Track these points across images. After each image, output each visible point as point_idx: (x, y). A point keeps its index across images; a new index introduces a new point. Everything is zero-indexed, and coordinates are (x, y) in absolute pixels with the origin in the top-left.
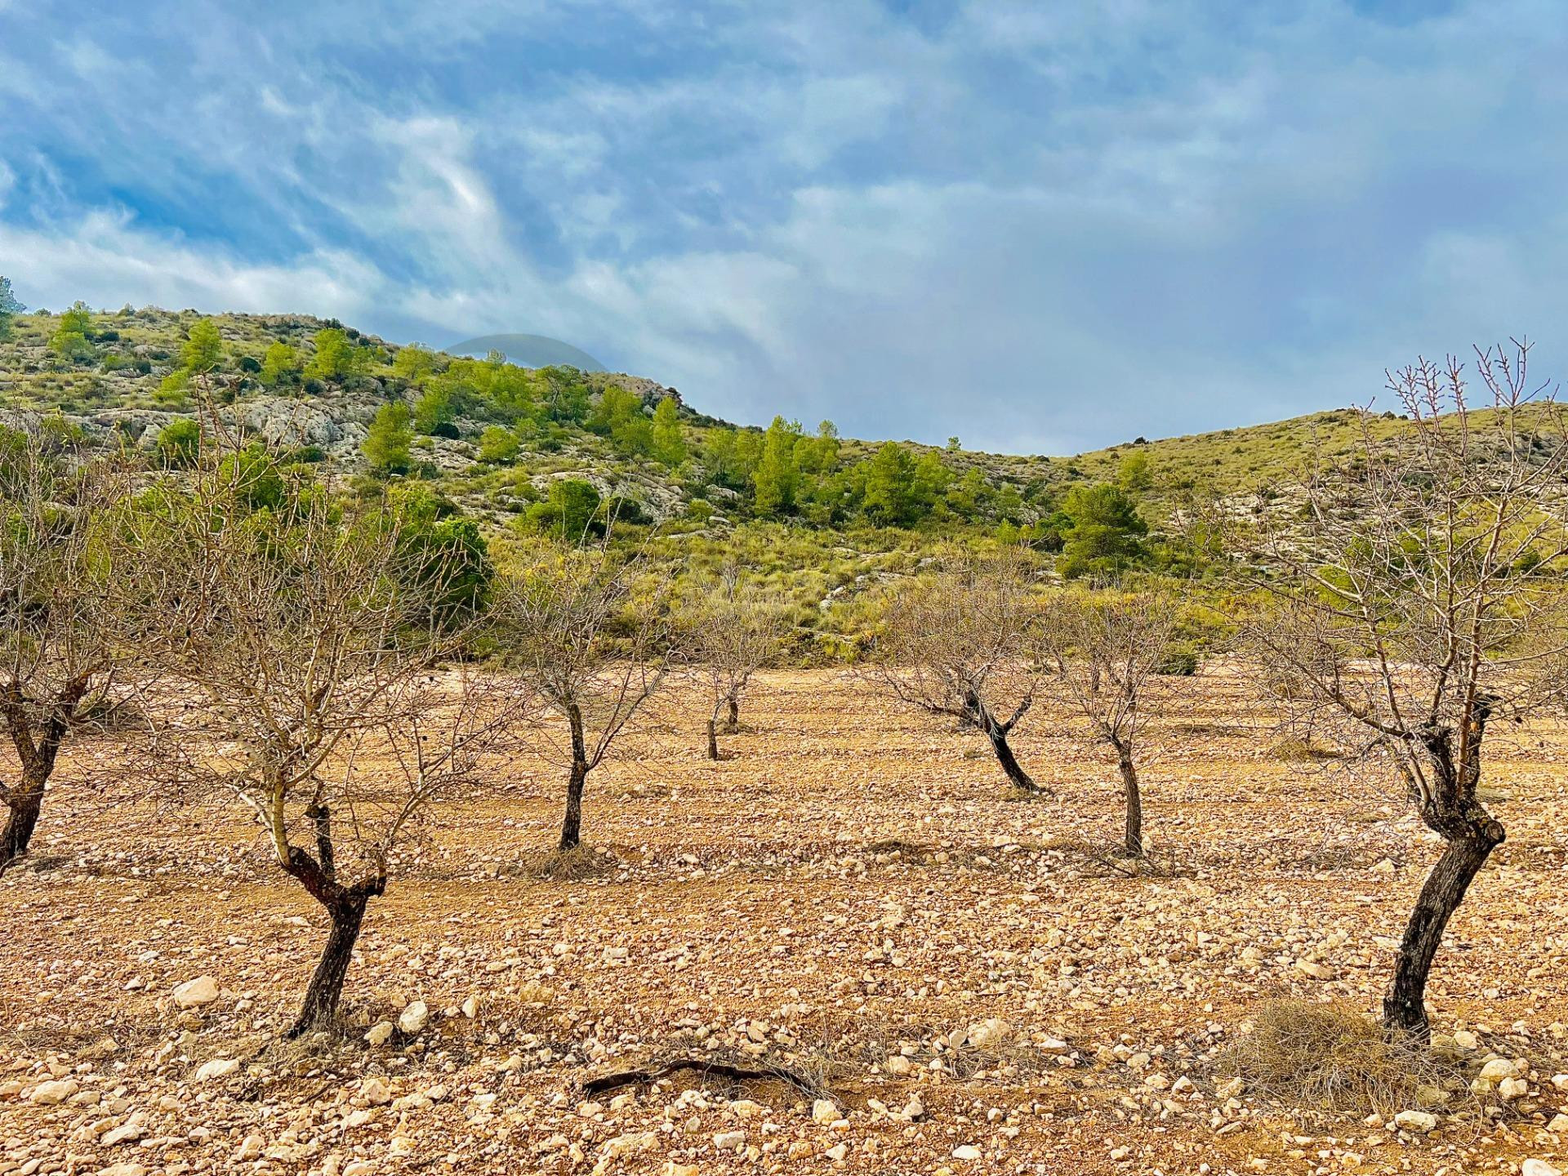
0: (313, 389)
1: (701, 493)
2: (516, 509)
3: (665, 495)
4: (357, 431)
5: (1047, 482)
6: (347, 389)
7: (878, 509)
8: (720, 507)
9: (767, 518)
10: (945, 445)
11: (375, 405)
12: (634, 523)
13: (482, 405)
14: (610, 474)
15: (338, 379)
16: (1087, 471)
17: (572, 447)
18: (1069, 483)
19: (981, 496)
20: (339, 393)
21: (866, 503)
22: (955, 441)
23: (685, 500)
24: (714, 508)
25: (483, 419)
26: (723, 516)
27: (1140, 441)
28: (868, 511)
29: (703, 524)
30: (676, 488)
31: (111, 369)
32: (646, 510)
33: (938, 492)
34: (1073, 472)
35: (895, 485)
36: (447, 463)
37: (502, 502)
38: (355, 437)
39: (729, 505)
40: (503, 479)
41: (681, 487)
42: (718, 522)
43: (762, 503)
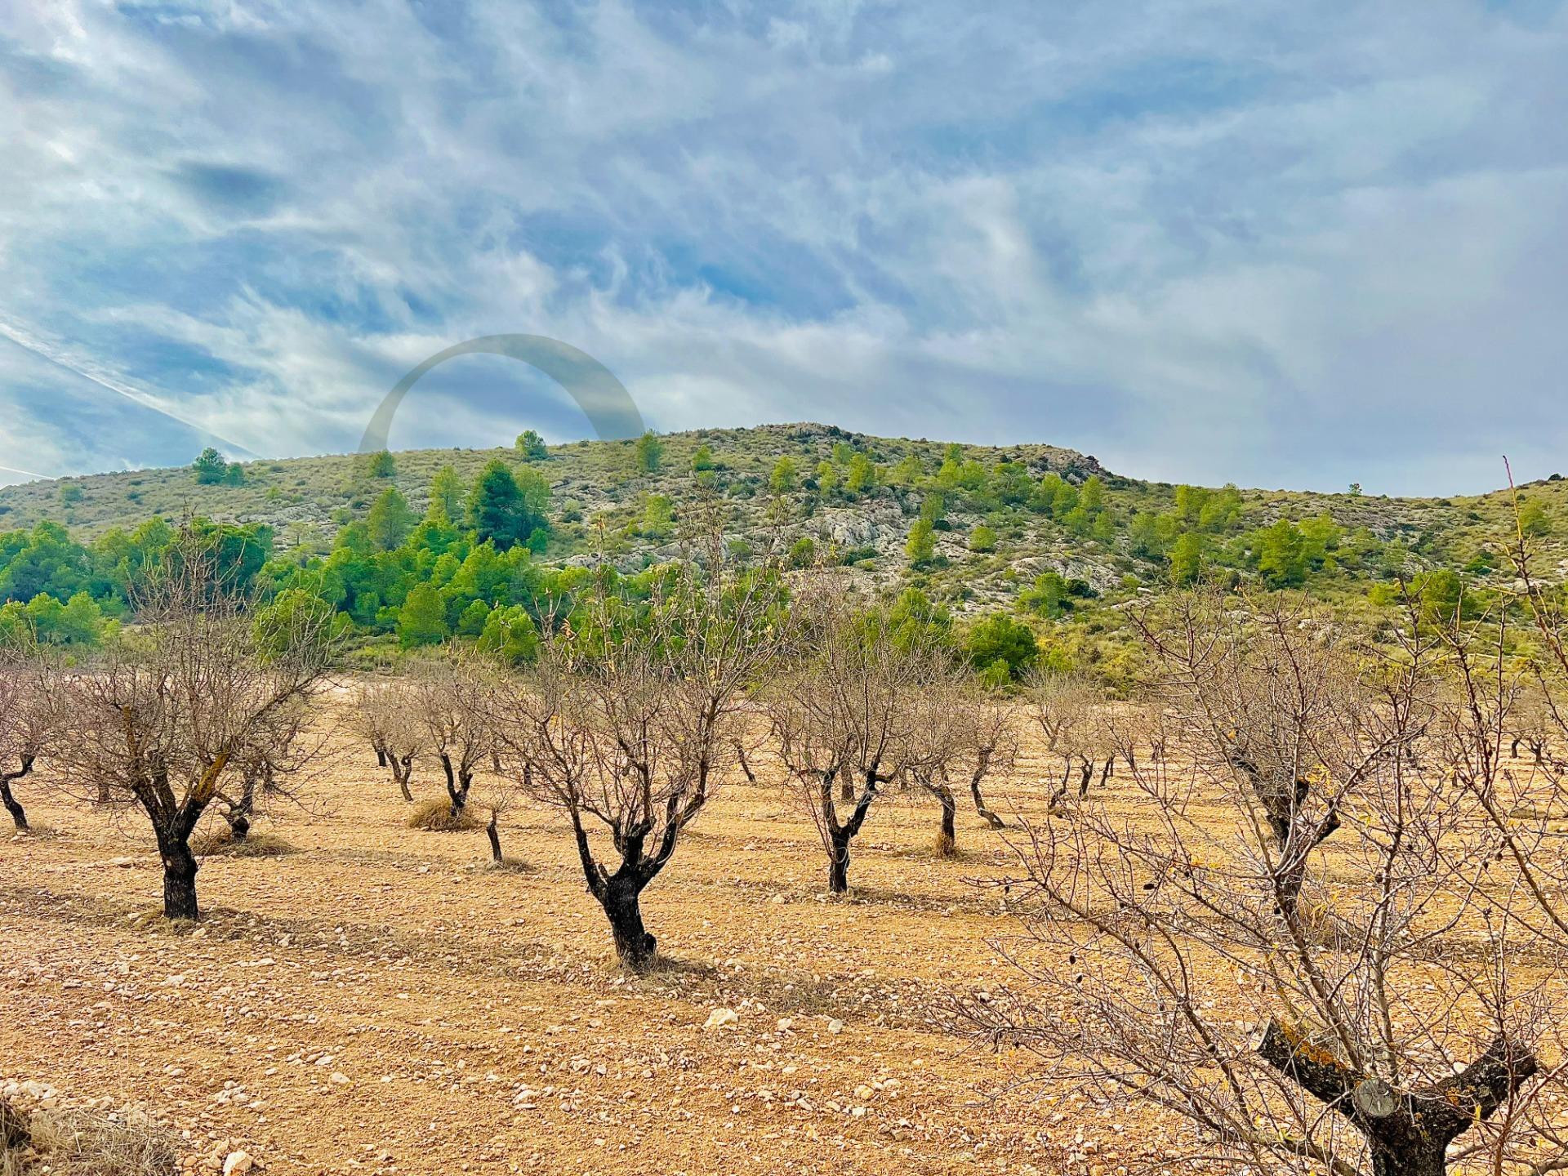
0: (851, 499)
1: (1129, 567)
2: (1007, 590)
3: (1103, 571)
4: (887, 531)
5: (1444, 528)
6: (872, 497)
7: (1272, 573)
8: (1143, 579)
9: (1181, 587)
10: (1345, 490)
11: (892, 508)
12: (1085, 597)
13: (957, 499)
14: (1063, 557)
15: (866, 490)
16: (1489, 516)
17: (1029, 532)
18: (1466, 529)
19: (1370, 551)
20: (868, 501)
21: (1262, 567)
22: (1356, 487)
23: (1119, 575)
24: (1140, 579)
25: (961, 511)
26: (1148, 587)
27: (1555, 477)
28: (1265, 573)
29: (1133, 595)
30: (1110, 565)
31: (734, 494)
32: (1093, 585)
33: (1329, 548)
34: (1474, 517)
35: (1287, 553)
36: (950, 553)
37: (997, 585)
38: (886, 534)
39: (1149, 576)
40: (993, 567)
41: (1114, 564)
42: (1144, 592)
43: (1175, 573)
